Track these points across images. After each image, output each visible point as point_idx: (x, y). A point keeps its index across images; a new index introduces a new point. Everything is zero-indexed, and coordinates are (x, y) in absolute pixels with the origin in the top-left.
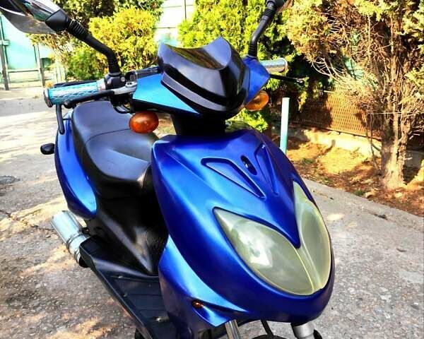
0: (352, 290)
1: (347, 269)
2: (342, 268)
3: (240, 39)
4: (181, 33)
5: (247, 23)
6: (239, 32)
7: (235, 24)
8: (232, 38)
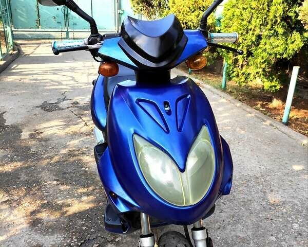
0: (296, 226)
1: (300, 209)
2: (296, 207)
3: (266, 16)
4: (225, 10)
5: (273, 4)
6: (266, 11)
7: (263, 4)
8: (259, 15)
